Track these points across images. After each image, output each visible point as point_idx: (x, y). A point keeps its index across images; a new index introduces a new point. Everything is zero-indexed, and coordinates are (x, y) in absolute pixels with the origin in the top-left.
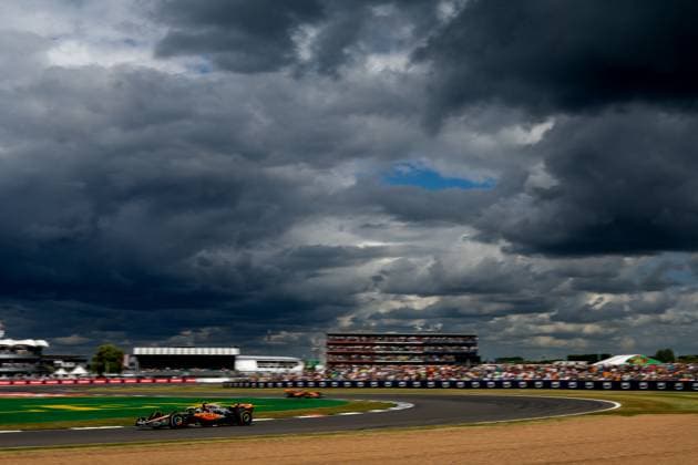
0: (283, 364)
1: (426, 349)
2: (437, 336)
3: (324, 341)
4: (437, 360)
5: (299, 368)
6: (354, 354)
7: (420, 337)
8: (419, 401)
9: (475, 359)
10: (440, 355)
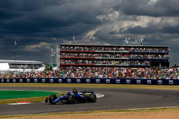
0: (30, 66)
1: (132, 56)
2: (139, 47)
3: (58, 50)
4: (139, 64)
5: (42, 69)
6: (80, 59)
7: (127, 48)
8: (109, 93)
9: (165, 64)
10: (141, 61)
